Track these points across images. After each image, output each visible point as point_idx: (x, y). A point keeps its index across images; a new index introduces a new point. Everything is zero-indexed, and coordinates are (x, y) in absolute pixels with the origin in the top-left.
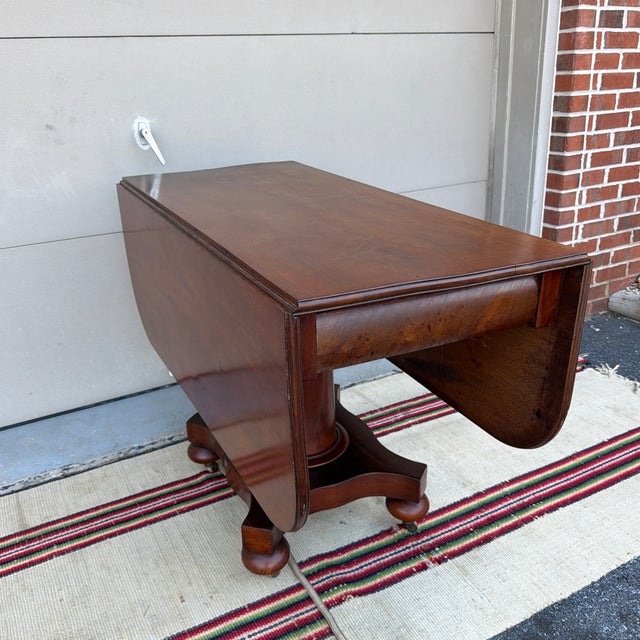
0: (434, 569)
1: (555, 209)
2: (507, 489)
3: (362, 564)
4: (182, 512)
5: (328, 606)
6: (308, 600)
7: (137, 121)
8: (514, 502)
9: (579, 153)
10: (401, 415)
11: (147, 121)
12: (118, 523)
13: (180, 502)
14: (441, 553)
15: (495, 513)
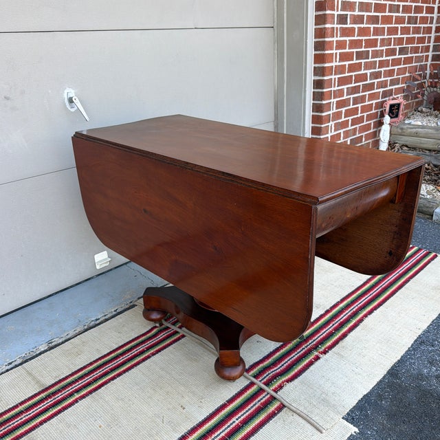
0: (324, 358)
1: (318, 137)
2: (341, 305)
3: (282, 363)
4: (153, 354)
5: (276, 391)
6: (261, 391)
7: (66, 92)
8: (348, 312)
9: (330, 101)
11: (73, 91)
12: (112, 370)
13: (148, 349)
14: (323, 348)
15: (341, 320)
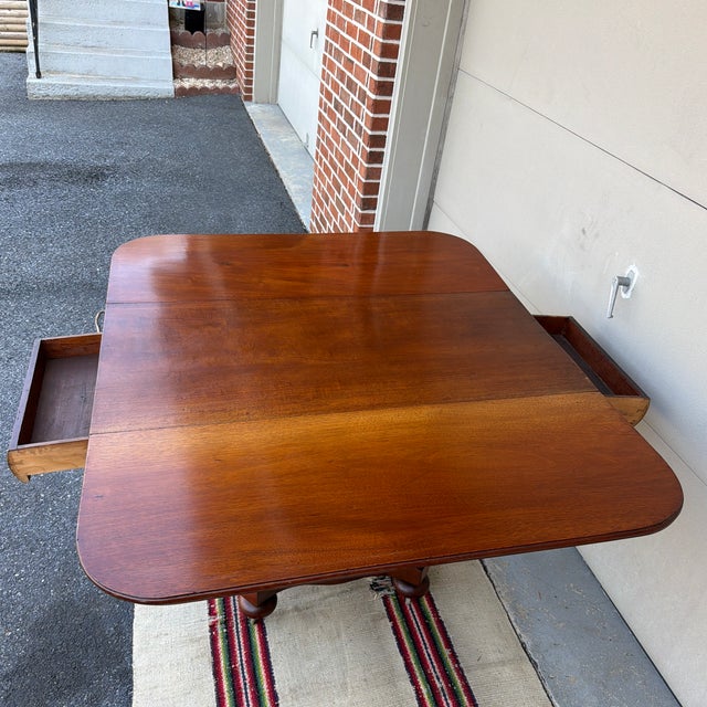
7: (631, 268)
10: (440, 684)
14: (220, 632)
